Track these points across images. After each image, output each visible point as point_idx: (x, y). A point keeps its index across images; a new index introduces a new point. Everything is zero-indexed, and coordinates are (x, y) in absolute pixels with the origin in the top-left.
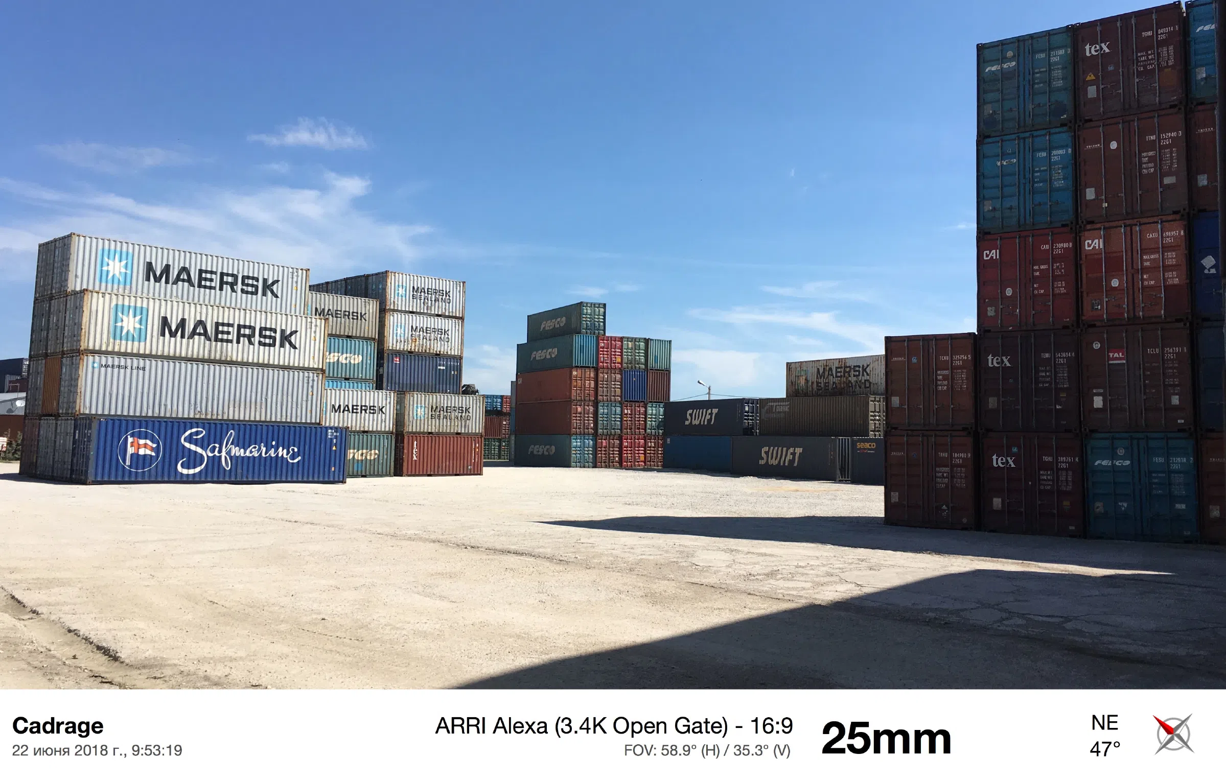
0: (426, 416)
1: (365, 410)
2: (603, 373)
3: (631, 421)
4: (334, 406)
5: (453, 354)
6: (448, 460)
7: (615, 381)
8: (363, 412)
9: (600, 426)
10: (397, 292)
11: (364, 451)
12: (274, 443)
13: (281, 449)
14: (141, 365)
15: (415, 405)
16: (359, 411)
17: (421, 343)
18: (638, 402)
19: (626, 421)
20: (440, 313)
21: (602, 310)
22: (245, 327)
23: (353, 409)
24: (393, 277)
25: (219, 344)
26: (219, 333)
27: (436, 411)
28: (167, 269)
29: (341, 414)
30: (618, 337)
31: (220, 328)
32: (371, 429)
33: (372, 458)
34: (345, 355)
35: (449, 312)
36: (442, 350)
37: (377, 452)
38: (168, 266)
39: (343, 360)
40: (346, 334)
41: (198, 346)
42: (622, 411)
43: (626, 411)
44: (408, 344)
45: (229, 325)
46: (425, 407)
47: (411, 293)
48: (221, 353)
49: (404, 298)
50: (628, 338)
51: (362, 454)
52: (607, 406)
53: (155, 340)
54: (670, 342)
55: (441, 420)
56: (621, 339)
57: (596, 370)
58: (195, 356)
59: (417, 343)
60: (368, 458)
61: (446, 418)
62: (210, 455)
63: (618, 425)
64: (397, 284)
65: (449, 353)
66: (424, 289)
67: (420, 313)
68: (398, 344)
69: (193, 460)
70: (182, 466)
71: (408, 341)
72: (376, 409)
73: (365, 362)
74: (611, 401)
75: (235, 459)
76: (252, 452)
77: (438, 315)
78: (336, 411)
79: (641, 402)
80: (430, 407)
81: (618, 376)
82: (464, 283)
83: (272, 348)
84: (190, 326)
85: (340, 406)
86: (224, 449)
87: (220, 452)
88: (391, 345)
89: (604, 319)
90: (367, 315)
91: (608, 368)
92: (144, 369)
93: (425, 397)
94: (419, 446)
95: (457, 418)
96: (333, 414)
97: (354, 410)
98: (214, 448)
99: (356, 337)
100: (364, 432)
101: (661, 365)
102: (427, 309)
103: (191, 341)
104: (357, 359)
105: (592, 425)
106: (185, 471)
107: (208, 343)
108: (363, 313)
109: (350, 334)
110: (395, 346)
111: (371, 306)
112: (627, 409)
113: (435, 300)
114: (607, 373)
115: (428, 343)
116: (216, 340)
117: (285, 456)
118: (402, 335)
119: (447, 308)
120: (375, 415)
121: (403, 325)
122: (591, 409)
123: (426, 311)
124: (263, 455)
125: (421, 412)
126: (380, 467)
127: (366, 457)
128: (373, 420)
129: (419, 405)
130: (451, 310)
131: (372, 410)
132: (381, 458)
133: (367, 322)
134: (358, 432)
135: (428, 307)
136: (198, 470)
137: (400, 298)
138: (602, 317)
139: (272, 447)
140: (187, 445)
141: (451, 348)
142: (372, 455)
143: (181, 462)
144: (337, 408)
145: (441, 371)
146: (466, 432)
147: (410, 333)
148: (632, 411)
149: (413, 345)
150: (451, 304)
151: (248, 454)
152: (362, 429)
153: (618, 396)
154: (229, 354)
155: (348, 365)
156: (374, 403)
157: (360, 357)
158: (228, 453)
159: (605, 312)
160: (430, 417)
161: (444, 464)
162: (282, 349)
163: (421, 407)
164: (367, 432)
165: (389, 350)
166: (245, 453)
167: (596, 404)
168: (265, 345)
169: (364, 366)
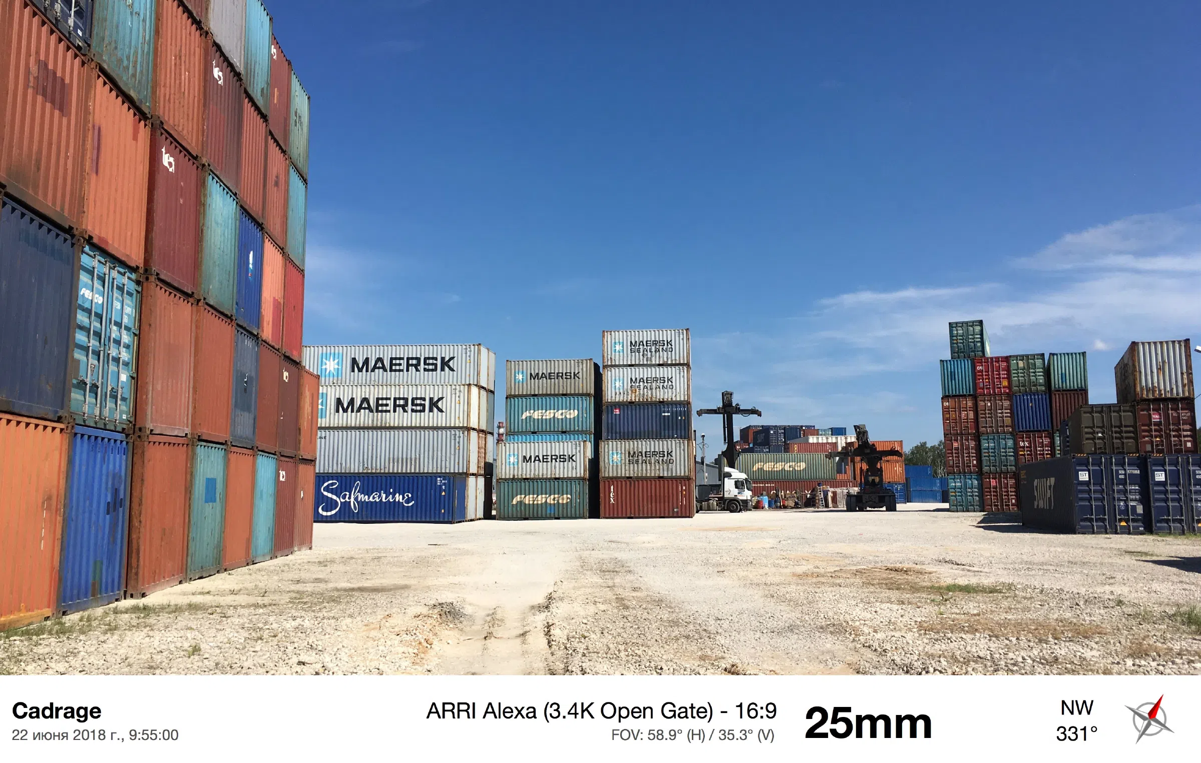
0: (623, 461)
1: (556, 460)
2: (984, 401)
3: (1031, 455)
4: (525, 457)
5: (678, 399)
6: (649, 503)
7: (1002, 409)
8: (554, 461)
9: (984, 463)
10: (613, 349)
11: (556, 496)
12: (391, 490)
13: (397, 495)
14: (323, 436)
15: (611, 452)
16: (549, 460)
17: (642, 393)
18: (1039, 431)
19: (1024, 455)
20: (661, 362)
21: (978, 328)
22: (400, 399)
23: (543, 459)
24: (609, 336)
25: (380, 414)
26: (379, 406)
27: (633, 457)
28: (366, 361)
29: (532, 463)
30: (1002, 357)
31: (380, 402)
32: (562, 476)
33: (565, 502)
34: (560, 412)
35: (672, 361)
36: (666, 397)
37: (569, 496)
38: (367, 359)
39: (558, 415)
40: (561, 392)
41: (365, 418)
42: (1016, 444)
43: (1022, 444)
44: (628, 395)
45: (387, 399)
46: (621, 453)
47: (629, 348)
48: (382, 420)
49: (621, 354)
50: (1017, 356)
51: (554, 499)
52: (993, 439)
53: (332, 416)
54: (1084, 354)
55: (640, 465)
56: (1007, 359)
57: (975, 397)
58: (362, 425)
59: (637, 393)
60: (560, 501)
61: (646, 463)
62: (343, 500)
63: (1011, 461)
64: (613, 341)
65: (674, 399)
66: (642, 342)
67: (639, 365)
68: (617, 396)
69: (331, 505)
70: (323, 509)
71: (628, 392)
72: (566, 457)
73: (580, 416)
74: (998, 433)
75: (361, 504)
76: (374, 498)
77: (659, 365)
78: (527, 462)
79: (1044, 431)
80: (627, 453)
81: (1006, 403)
82: (687, 330)
83: (422, 413)
84: (357, 403)
85: (530, 457)
86: (352, 496)
87: (350, 498)
88: (609, 398)
89: (982, 338)
90: (580, 374)
91: (990, 395)
92: (325, 437)
93: (621, 444)
94: (616, 491)
95: (659, 463)
96: (524, 464)
97: (545, 459)
98: (346, 495)
99: (571, 395)
100: (556, 479)
101: (1072, 383)
102: (647, 361)
103: (358, 414)
104: (574, 414)
105: (975, 462)
106: (325, 514)
107: (371, 414)
108: (576, 372)
109: (565, 392)
110: (614, 398)
111: (584, 365)
112: (1024, 441)
113: (655, 351)
114: (990, 401)
115: (650, 392)
116: (377, 411)
117: (401, 501)
118: (621, 388)
119: (669, 356)
120: (566, 463)
121: (621, 378)
122: (972, 444)
123: (645, 363)
124: (384, 500)
125: (616, 458)
126: (573, 510)
127: (558, 501)
128: (564, 468)
129: (615, 452)
130: (673, 358)
131: (562, 458)
132: (574, 501)
133: (581, 380)
134: (550, 479)
135: (647, 358)
136: (333, 512)
137: (617, 354)
138: (979, 336)
139: (391, 493)
140: (325, 493)
141: (677, 393)
142: (565, 499)
143: (321, 507)
144: (528, 459)
145: (666, 418)
146: (670, 475)
147: (630, 385)
148: (1030, 443)
149: (634, 395)
150: (673, 352)
151: (371, 499)
152: (553, 476)
153: (1007, 426)
154: (388, 421)
155: (564, 420)
156: (564, 452)
157: (576, 411)
158: (356, 499)
159: (982, 331)
160: (627, 462)
161: (645, 508)
162: (431, 413)
163: (617, 453)
164: (558, 479)
165: (608, 402)
166: (369, 498)
167: (977, 438)
168: (416, 411)
169: (581, 419)
